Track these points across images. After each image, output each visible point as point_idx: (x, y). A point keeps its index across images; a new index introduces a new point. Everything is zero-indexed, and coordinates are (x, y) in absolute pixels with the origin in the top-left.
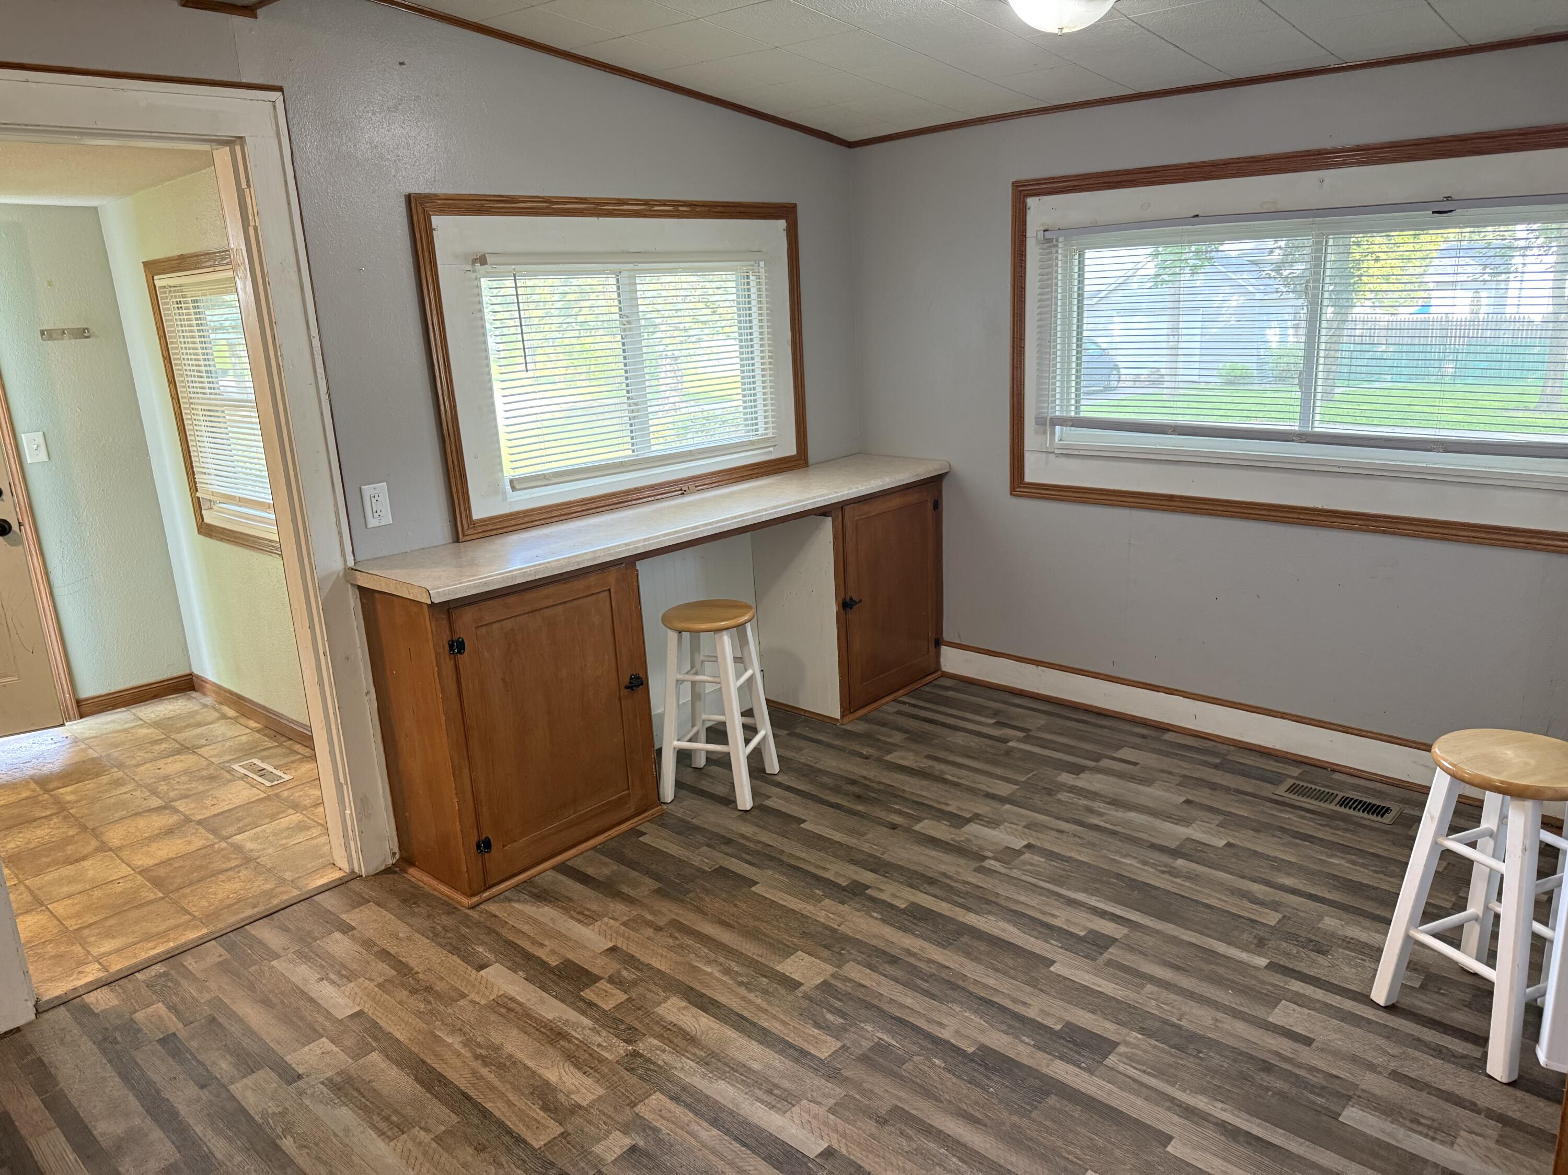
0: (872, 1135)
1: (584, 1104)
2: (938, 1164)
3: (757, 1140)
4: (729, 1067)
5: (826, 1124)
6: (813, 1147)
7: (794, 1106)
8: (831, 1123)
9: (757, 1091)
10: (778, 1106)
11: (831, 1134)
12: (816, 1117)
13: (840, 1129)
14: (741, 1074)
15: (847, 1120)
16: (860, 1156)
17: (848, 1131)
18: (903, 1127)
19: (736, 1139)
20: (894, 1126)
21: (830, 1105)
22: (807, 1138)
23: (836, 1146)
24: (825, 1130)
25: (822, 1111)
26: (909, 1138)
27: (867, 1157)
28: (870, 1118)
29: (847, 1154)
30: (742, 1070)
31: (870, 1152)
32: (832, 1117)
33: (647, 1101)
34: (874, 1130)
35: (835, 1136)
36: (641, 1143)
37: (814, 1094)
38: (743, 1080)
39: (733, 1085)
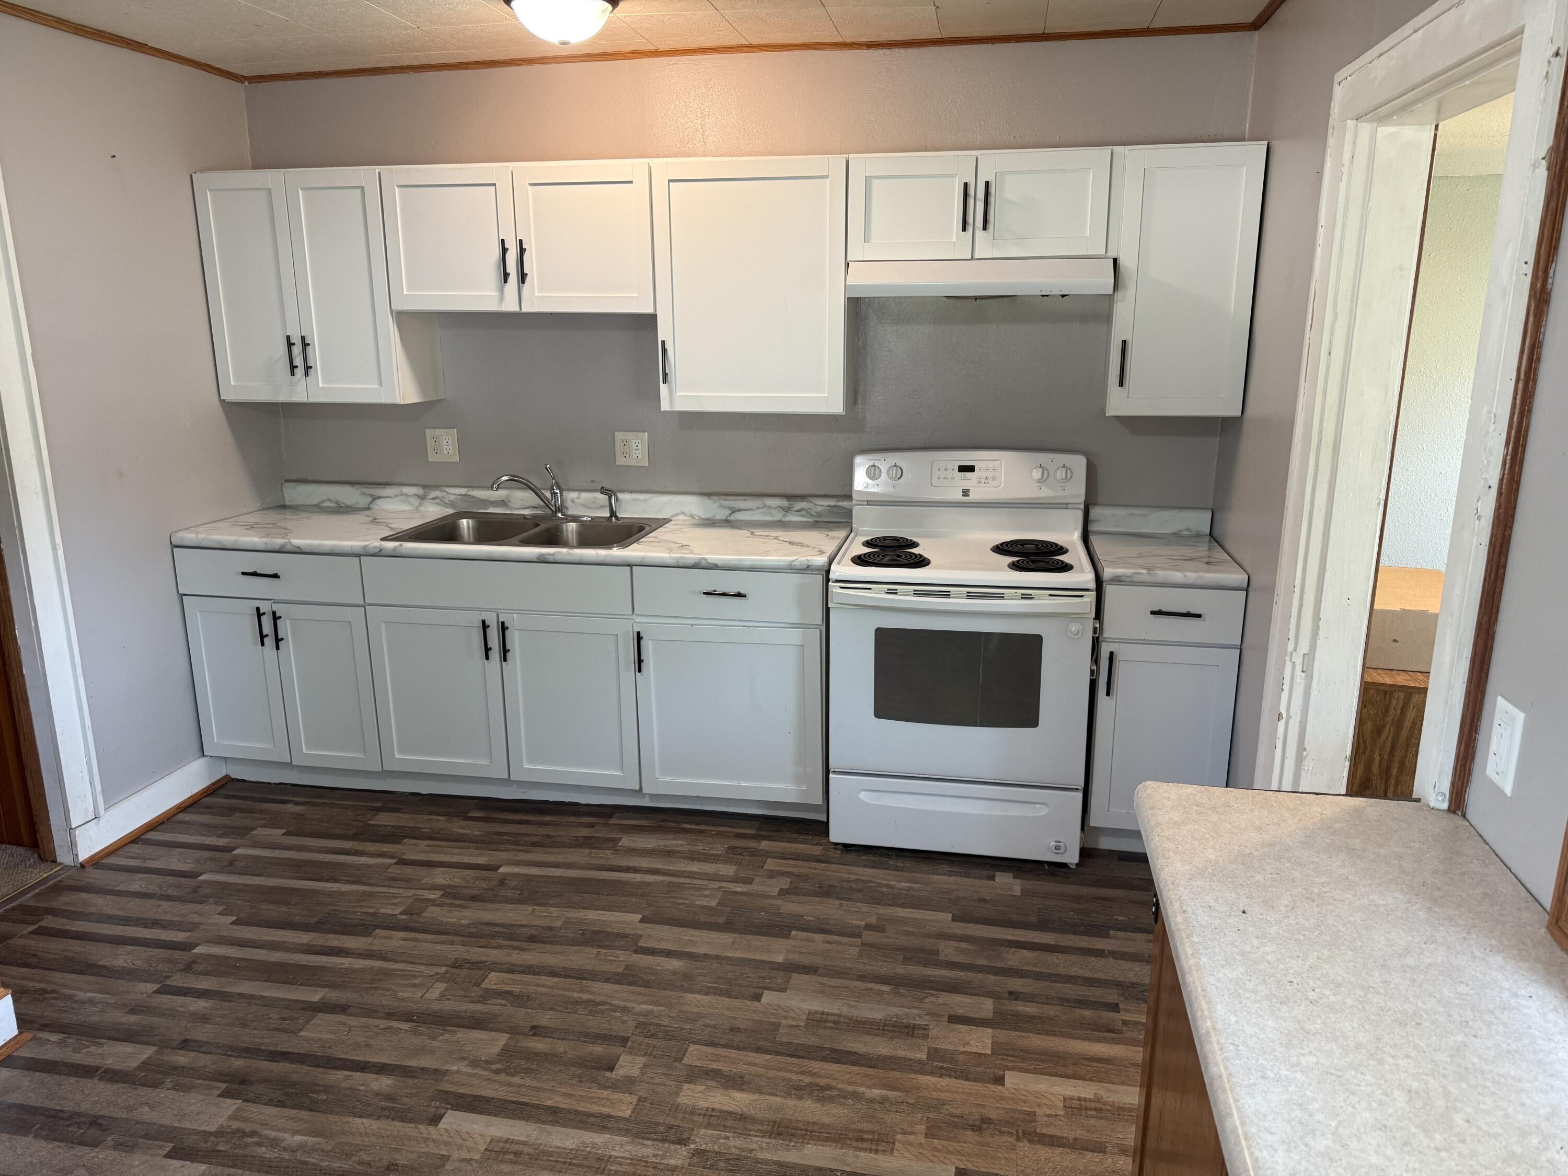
0: (397, 1150)
1: (686, 1086)
2: (330, 1151)
3: (507, 1109)
4: (574, 1165)
5: (447, 1144)
6: (453, 1120)
7: (486, 1149)
8: (442, 1147)
9: (530, 1150)
10: (502, 1144)
11: (439, 1137)
12: (460, 1147)
13: (432, 1145)
14: (557, 1162)
15: (427, 1155)
16: (405, 1129)
17: (423, 1145)
18: (369, 1170)
19: (526, 1104)
20: (378, 1168)
21: (450, 1162)
22: (460, 1125)
23: (431, 1128)
24: (445, 1138)
25: (455, 1155)
26: (360, 1163)
27: (398, 1131)
28: (403, 1166)
29: (418, 1126)
30: (559, 1166)
31: (398, 1136)
32: (444, 1153)
33: (632, 1107)
34: (398, 1156)
35: (434, 1137)
36: (608, 1074)
37: (470, 1167)
38: (552, 1156)
39: (558, 1147)
